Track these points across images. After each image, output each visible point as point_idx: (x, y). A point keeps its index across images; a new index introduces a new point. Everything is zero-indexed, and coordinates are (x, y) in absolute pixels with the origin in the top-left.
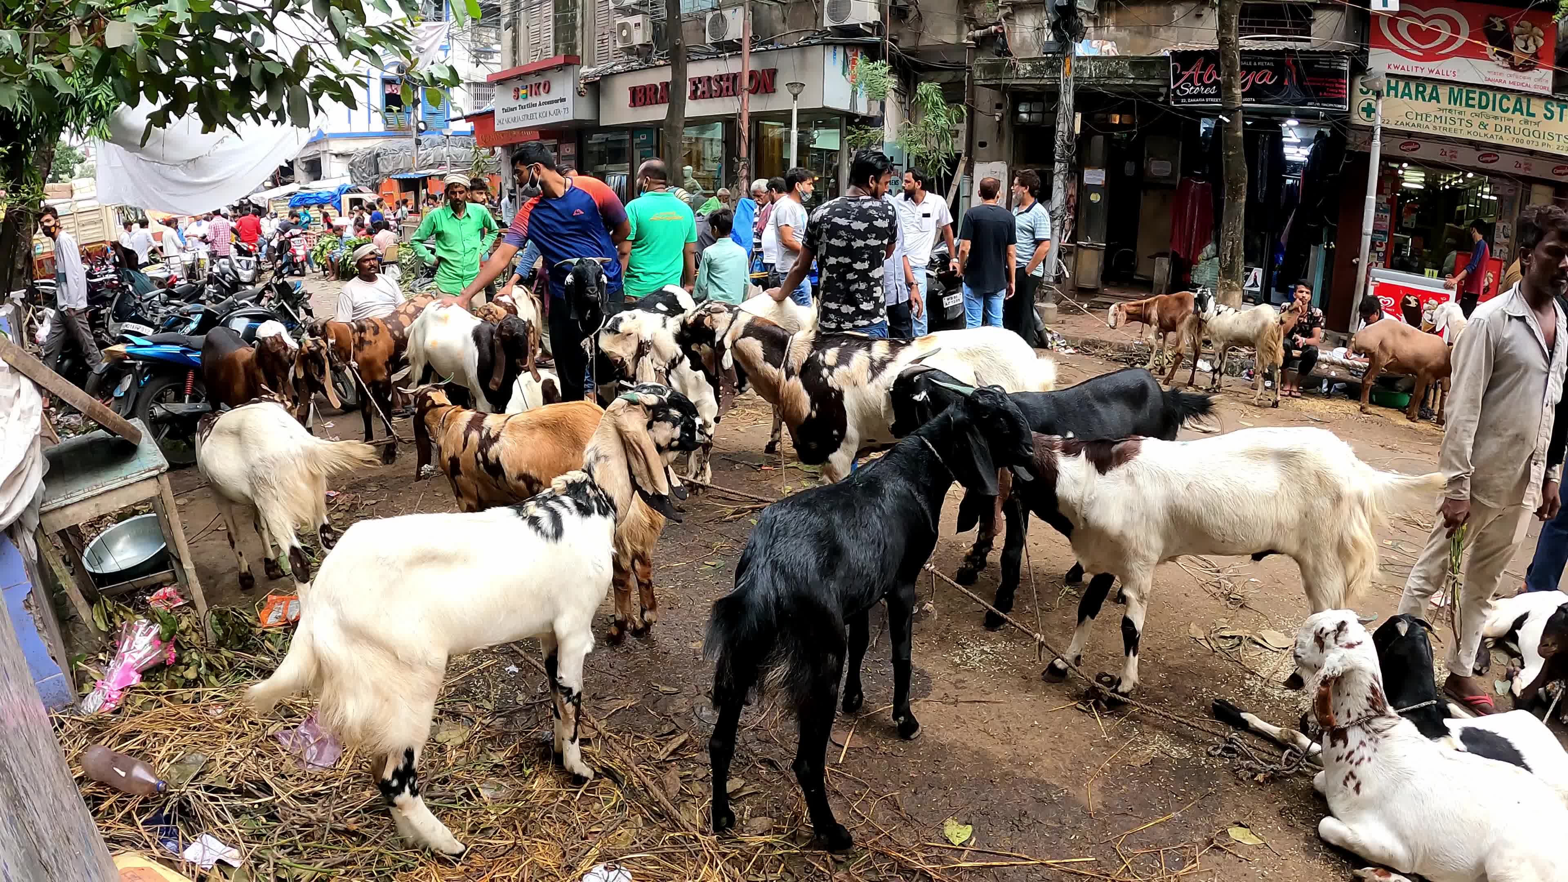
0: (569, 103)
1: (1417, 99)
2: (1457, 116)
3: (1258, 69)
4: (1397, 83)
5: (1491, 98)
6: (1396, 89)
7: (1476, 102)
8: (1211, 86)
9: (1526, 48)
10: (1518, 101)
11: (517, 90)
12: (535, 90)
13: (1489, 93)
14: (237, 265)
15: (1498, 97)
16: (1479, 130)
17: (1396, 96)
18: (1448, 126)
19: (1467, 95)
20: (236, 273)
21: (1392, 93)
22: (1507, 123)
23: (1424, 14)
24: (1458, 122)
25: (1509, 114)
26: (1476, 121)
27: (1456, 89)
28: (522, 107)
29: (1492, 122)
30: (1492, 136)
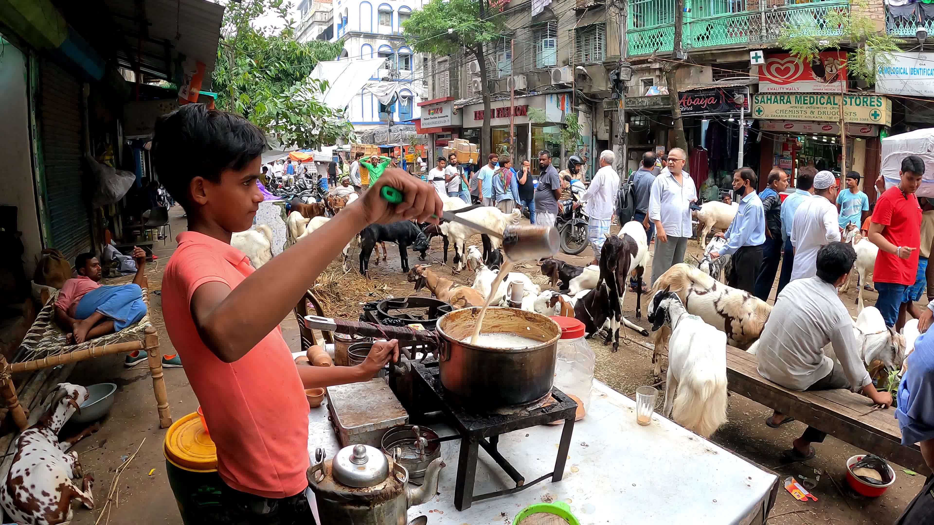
0: (449, 118)
1: (780, 103)
2: (800, 109)
3: (708, 97)
4: (771, 96)
5: (815, 98)
6: (771, 100)
7: (808, 101)
8: (690, 106)
9: (832, 71)
10: (829, 98)
11: (430, 111)
12: (436, 111)
13: (815, 97)
14: (306, 182)
15: (819, 97)
16: (810, 115)
17: (771, 103)
18: (795, 115)
19: (804, 98)
20: (305, 185)
21: (769, 101)
22: (825, 110)
23: (782, 62)
24: (800, 112)
25: (825, 105)
26: (809, 111)
27: (798, 96)
28: (431, 118)
29: (816, 110)
30: (817, 117)
